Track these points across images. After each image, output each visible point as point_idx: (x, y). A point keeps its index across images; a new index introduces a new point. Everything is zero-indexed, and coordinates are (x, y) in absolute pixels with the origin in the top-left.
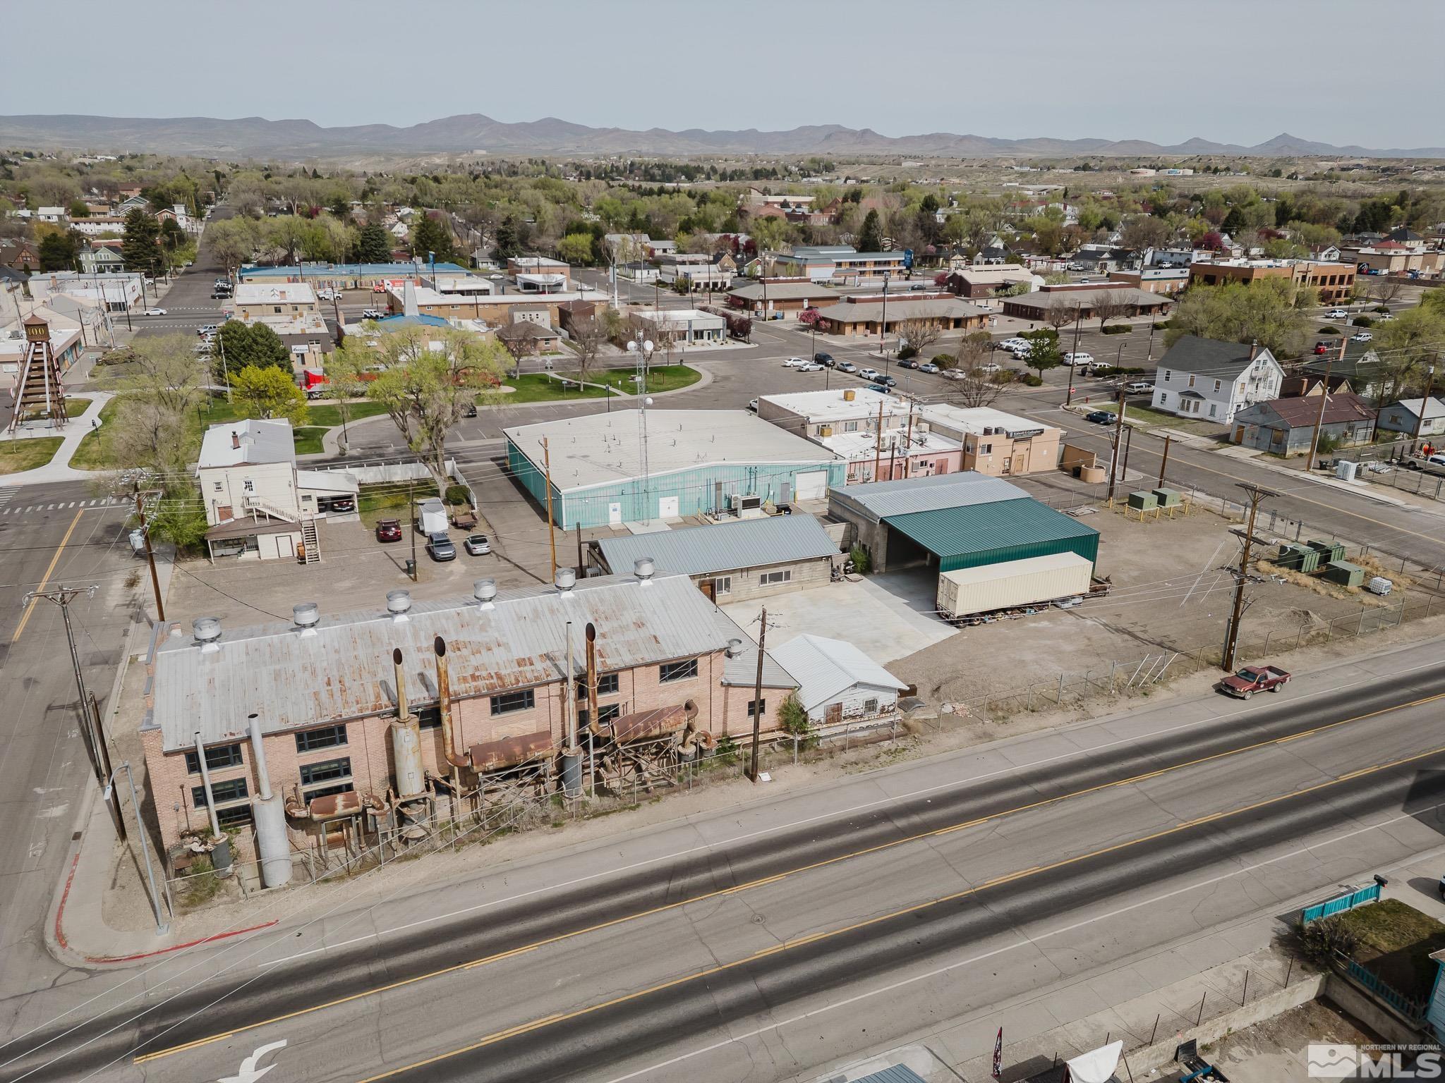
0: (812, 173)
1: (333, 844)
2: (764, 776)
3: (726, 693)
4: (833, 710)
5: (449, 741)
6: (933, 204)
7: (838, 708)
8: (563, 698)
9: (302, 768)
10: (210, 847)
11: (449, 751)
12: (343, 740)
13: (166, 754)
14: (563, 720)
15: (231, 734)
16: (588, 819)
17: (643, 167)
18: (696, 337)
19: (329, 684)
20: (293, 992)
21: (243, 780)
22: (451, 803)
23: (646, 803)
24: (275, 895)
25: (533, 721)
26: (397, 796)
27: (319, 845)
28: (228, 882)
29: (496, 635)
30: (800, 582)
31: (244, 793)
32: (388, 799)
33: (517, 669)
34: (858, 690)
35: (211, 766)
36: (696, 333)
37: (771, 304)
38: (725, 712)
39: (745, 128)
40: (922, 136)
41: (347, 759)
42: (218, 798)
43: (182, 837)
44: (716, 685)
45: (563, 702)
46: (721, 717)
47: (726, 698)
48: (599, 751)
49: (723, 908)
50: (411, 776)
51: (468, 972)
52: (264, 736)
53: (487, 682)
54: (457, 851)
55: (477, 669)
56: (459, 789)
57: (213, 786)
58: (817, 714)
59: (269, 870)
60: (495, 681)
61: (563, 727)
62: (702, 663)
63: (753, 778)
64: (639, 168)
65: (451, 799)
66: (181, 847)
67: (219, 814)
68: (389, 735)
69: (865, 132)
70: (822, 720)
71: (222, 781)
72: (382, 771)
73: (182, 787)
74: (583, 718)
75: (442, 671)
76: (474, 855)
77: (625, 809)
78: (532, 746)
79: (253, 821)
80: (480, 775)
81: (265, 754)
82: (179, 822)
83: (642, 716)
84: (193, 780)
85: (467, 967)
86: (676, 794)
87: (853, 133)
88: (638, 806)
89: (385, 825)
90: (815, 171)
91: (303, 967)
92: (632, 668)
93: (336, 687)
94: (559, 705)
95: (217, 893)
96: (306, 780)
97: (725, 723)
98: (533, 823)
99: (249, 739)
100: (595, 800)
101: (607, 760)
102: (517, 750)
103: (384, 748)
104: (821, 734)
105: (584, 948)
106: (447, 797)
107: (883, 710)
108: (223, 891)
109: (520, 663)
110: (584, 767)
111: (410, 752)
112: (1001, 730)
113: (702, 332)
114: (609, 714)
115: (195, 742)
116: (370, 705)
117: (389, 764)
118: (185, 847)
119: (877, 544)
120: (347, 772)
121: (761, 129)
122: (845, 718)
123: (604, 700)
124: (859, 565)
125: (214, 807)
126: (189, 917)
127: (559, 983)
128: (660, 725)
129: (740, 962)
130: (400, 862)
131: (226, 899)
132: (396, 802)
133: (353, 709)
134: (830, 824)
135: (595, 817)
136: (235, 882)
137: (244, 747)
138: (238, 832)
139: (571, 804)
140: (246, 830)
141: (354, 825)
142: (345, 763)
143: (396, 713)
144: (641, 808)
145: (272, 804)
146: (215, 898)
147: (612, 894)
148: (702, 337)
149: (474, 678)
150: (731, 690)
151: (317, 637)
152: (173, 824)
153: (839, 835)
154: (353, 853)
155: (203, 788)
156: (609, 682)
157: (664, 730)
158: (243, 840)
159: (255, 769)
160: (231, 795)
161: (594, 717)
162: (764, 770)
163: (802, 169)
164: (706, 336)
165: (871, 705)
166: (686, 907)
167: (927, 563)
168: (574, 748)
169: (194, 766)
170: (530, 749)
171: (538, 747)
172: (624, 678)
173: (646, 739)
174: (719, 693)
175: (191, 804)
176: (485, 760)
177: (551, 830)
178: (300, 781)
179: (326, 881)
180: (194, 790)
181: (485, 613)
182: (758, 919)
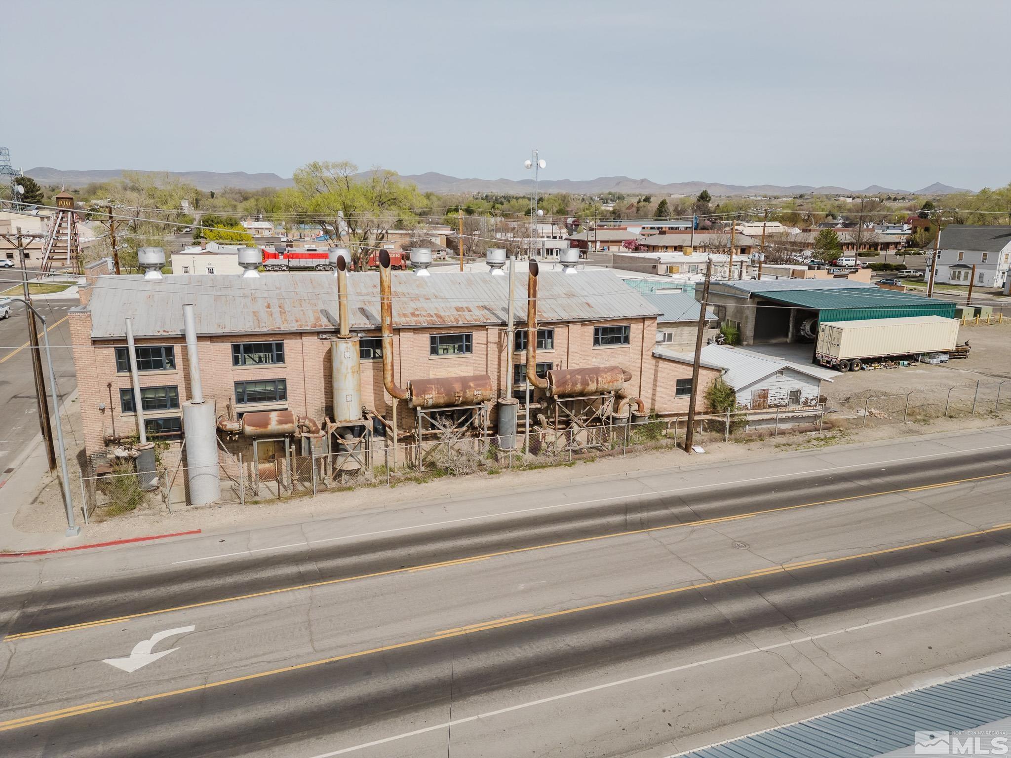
0: (609, 201)
1: (265, 476)
2: (699, 449)
3: (657, 366)
4: (760, 396)
5: (389, 367)
6: (707, 197)
7: (764, 394)
8: (500, 346)
9: (237, 384)
10: (135, 453)
11: (389, 378)
12: (280, 358)
13: (95, 342)
14: (499, 371)
15: (164, 331)
16: (524, 470)
17: (494, 198)
18: (548, 254)
19: (269, 307)
20: (209, 585)
21: (175, 388)
22: (387, 446)
23: (581, 462)
24: (201, 511)
25: (471, 368)
26: (333, 420)
27: (250, 476)
28: (151, 495)
29: (433, 291)
30: (680, 345)
31: (175, 404)
32: (324, 426)
33: (455, 313)
34: (784, 378)
35: (142, 366)
36: (548, 250)
37: (598, 244)
38: (655, 387)
39: (561, 178)
40: (683, 183)
41: (283, 381)
42: (148, 405)
43: (107, 445)
44: (647, 356)
45: (500, 351)
46: (650, 392)
47: (656, 372)
48: (534, 406)
49: (694, 536)
50: (349, 398)
51: (413, 574)
52: (200, 338)
53: (428, 319)
54: (392, 487)
55: (417, 310)
56: (396, 433)
57: (143, 390)
58: (743, 398)
59: (196, 485)
60: (435, 318)
61: (499, 377)
62: (635, 329)
63: (687, 449)
64: (492, 198)
65: (386, 441)
66: (104, 455)
67: (148, 423)
68: (329, 359)
69: (643, 181)
70: (749, 405)
71: (153, 385)
72: (318, 400)
73: (109, 385)
74: (519, 373)
75: (386, 284)
76: (410, 491)
77: (560, 465)
78: (472, 385)
79: (181, 436)
80: (419, 408)
81: (199, 360)
82: (105, 427)
83: (580, 371)
84: (121, 381)
85: (412, 571)
86: (610, 457)
87: (635, 181)
88: (573, 464)
89: (320, 448)
90: (611, 200)
91: (223, 565)
92: (569, 323)
93: (276, 310)
94: (497, 354)
95: (138, 506)
96: (240, 400)
97: (653, 399)
98: (470, 467)
99: (182, 338)
100: (529, 457)
101: (541, 417)
102: (457, 387)
103: (322, 374)
104: (750, 418)
105: (544, 560)
106: (383, 438)
107: (806, 403)
108: (145, 505)
109: (458, 309)
110: (519, 426)
111: (350, 371)
112: (925, 428)
113: (552, 250)
114: (544, 370)
115: (126, 333)
116: (310, 324)
117: (326, 393)
118: (108, 456)
119: (747, 317)
120: (283, 397)
121: (572, 180)
122: (770, 407)
123: (542, 356)
124: (730, 337)
125: (143, 415)
126: (104, 524)
127: (522, 587)
128: (597, 380)
129: (737, 579)
130: (333, 492)
131: (147, 512)
132: (332, 427)
133: (293, 325)
134: (784, 482)
135: (531, 468)
136: (160, 497)
137: (177, 349)
138: (167, 447)
139: (505, 457)
140: (175, 447)
141: (288, 454)
142: (280, 387)
143: (337, 332)
144: (576, 465)
145: (203, 407)
146: (135, 511)
147: (564, 521)
148: (552, 254)
149: (413, 314)
150: (662, 364)
151: (259, 279)
152: (98, 427)
153: (800, 489)
154: (284, 487)
155: (132, 390)
156: (545, 335)
157: (601, 386)
158: (171, 455)
159: (188, 378)
160: (161, 404)
161: (532, 372)
162: (697, 444)
163: (602, 199)
164: (555, 254)
165: (795, 396)
166: (651, 533)
167: (789, 340)
168: (509, 399)
169: (123, 364)
170: (470, 387)
171: (477, 386)
172: (560, 333)
173: (582, 394)
174: (649, 364)
175: (119, 408)
176: (425, 392)
177: (488, 476)
178: (234, 398)
179: (256, 503)
180: (123, 392)
181: (422, 278)
182: (742, 545)
